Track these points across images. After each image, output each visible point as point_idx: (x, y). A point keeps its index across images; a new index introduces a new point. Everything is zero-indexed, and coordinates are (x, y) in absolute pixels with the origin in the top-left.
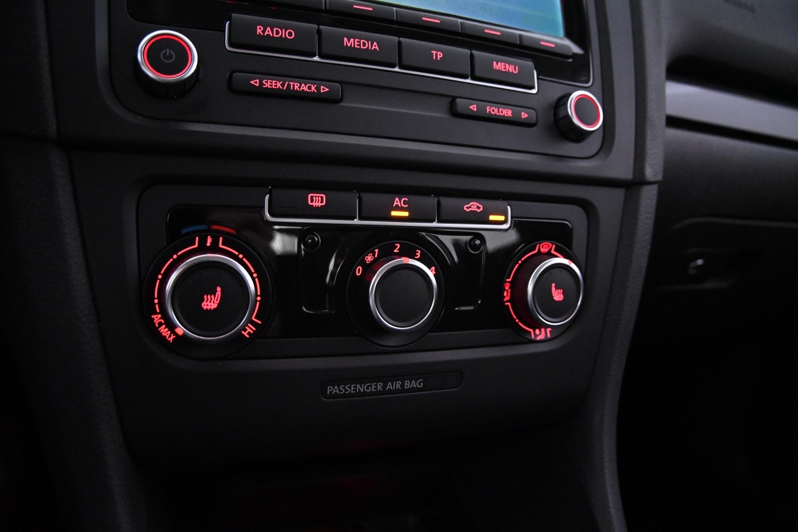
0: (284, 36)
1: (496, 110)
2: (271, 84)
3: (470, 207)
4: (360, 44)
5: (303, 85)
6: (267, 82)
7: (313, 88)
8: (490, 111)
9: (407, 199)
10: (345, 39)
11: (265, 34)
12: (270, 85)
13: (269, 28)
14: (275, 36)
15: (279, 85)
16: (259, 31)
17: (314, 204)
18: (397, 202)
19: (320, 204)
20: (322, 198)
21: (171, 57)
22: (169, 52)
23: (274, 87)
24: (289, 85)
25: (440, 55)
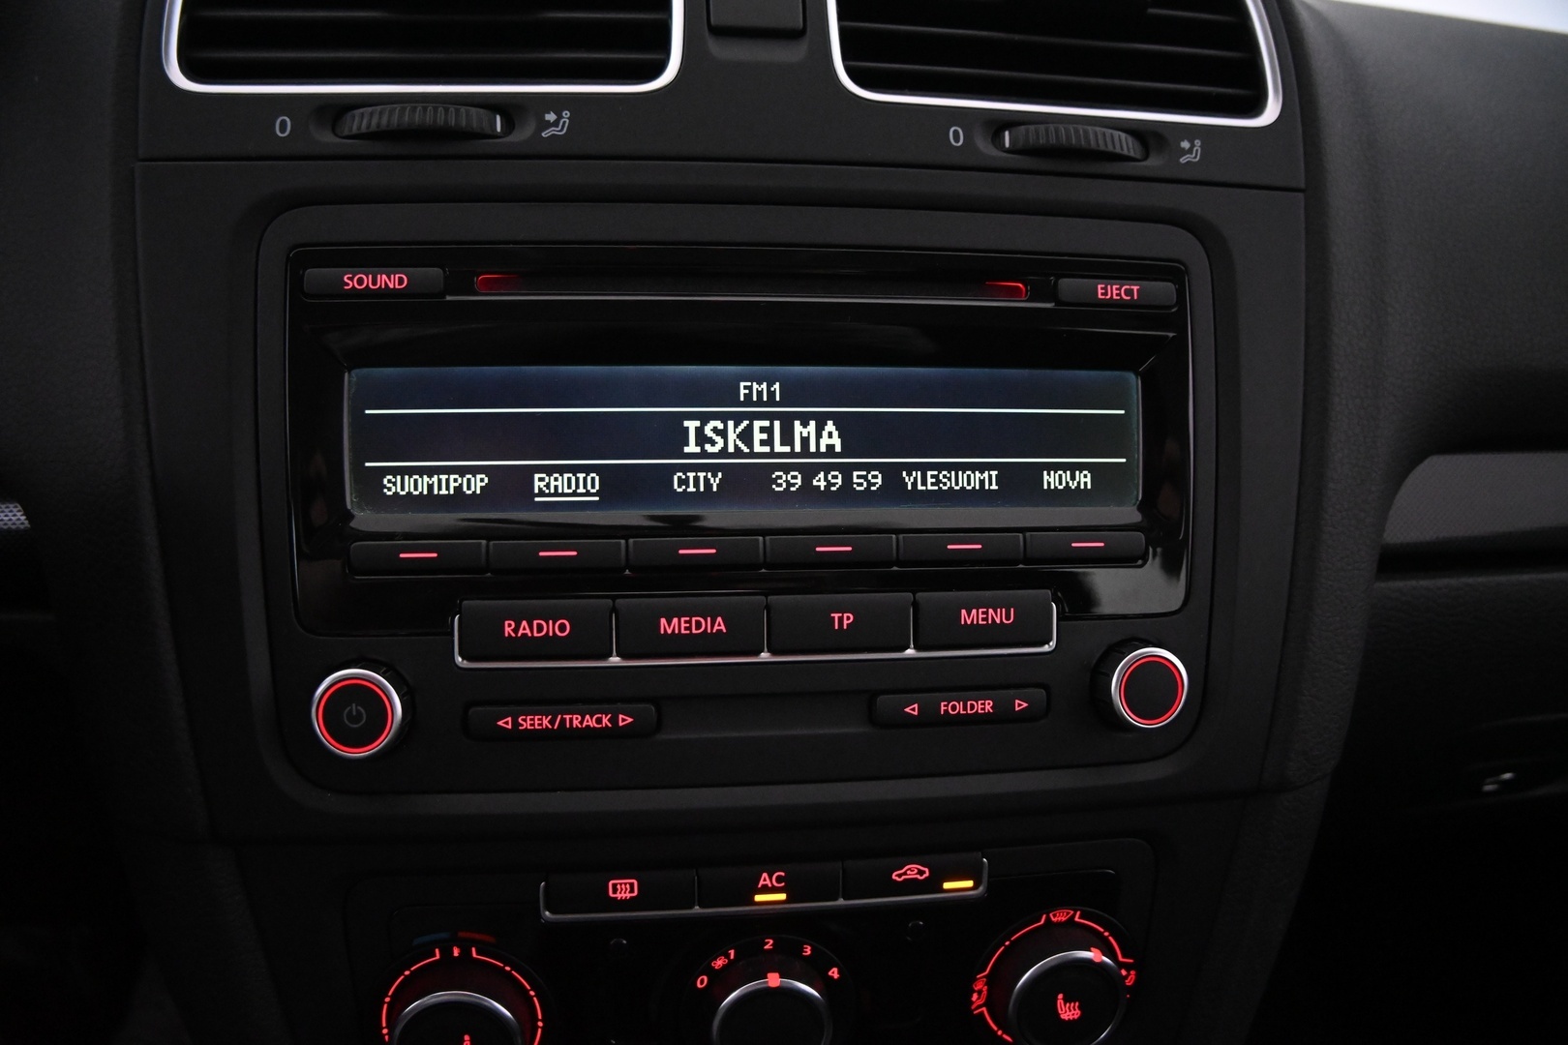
0: (551, 634)
1: (960, 707)
2: (534, 722)
3: (905, 874)
4: (691, 625)
5: (588, 717)
6: (525, 720)
7: (605, 721)
8: (946, 711)
9: (783, 874)
10: (663, 621)
11: (519, 635)
12: (531, 725)
13: (524, 623)
14: (536, 635)
15: (545, 722)
16: (508, 630)
17: (618, 896)
18: (765, 880)
19: (629, 895)
20: (632, 885)
21: (357, 718)
22: (357, 710)
23: (537, 727)
24: (563, 721)
25: (848, 618)
